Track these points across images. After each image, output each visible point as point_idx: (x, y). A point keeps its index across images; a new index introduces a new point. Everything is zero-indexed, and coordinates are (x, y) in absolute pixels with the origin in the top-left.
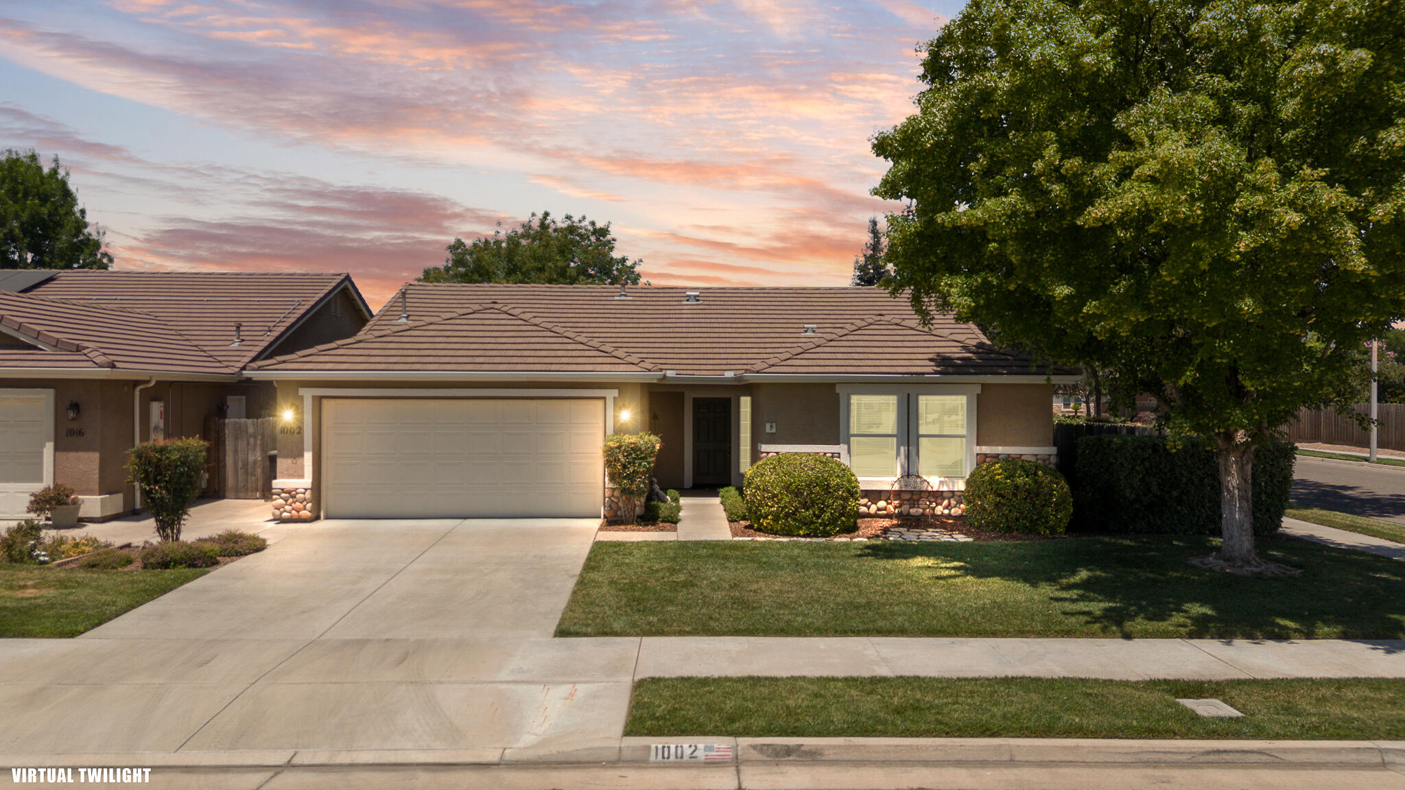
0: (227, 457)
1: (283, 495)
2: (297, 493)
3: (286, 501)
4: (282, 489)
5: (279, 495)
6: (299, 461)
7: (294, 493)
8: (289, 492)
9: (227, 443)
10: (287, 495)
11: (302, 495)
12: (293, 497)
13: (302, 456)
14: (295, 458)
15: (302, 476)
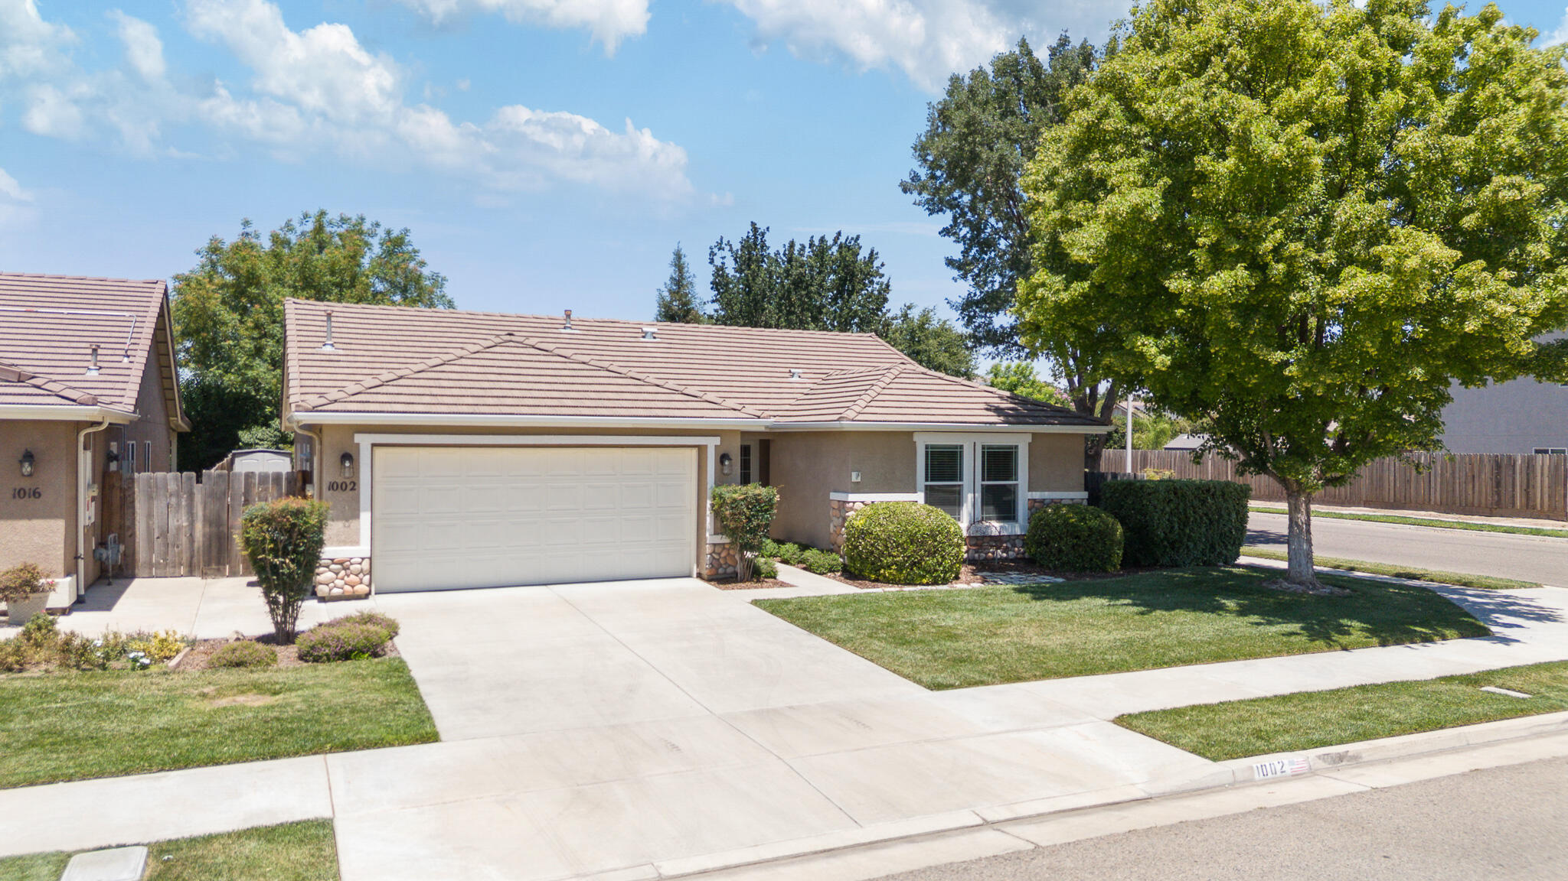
0: (137, 523)
1: (333, 567)
2: (351, 564)
3: (337, 574)
4: (332, 560)
5: (328, 567)
6: (353, 523)
7: (348, 563)
8: (341, 563)
9: (137, 505)
10: (339, 566)
11: (358, 566)
12: (346, 569)
13: (357, 517)
14: (347, 520)
15: (356, 542)
